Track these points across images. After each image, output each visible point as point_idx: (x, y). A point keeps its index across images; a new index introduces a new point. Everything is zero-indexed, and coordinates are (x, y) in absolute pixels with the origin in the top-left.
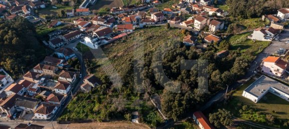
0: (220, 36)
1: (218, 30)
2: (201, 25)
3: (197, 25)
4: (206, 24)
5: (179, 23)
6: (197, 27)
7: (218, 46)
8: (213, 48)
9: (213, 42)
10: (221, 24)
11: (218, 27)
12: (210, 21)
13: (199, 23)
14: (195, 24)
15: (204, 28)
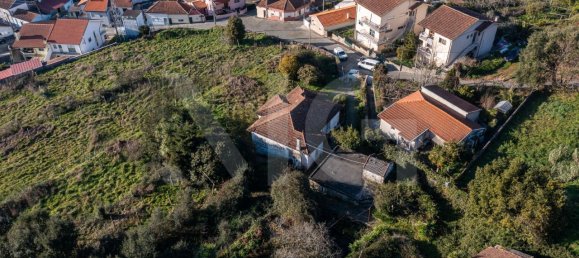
0: (473, 98)
1: (462, 60)
2: (383, 29)
3: (367, 28)
4: (409, 24)
5: (300, 19)
6: (366, 42)
7: (462, 184)
8: (424, 200)
9: (428, 143)
10: (480, 29)
11: (465, 42)
12: (430, 11)
13: (377, 20)
14: (358, 27)
15: (398, 43)
